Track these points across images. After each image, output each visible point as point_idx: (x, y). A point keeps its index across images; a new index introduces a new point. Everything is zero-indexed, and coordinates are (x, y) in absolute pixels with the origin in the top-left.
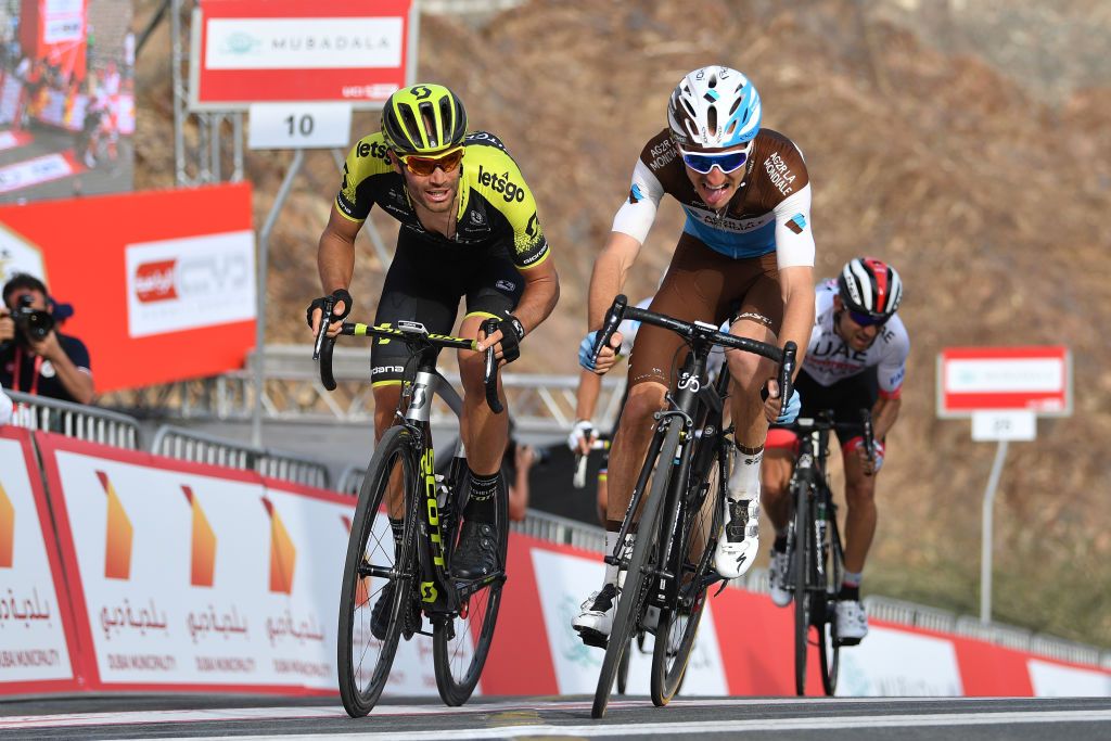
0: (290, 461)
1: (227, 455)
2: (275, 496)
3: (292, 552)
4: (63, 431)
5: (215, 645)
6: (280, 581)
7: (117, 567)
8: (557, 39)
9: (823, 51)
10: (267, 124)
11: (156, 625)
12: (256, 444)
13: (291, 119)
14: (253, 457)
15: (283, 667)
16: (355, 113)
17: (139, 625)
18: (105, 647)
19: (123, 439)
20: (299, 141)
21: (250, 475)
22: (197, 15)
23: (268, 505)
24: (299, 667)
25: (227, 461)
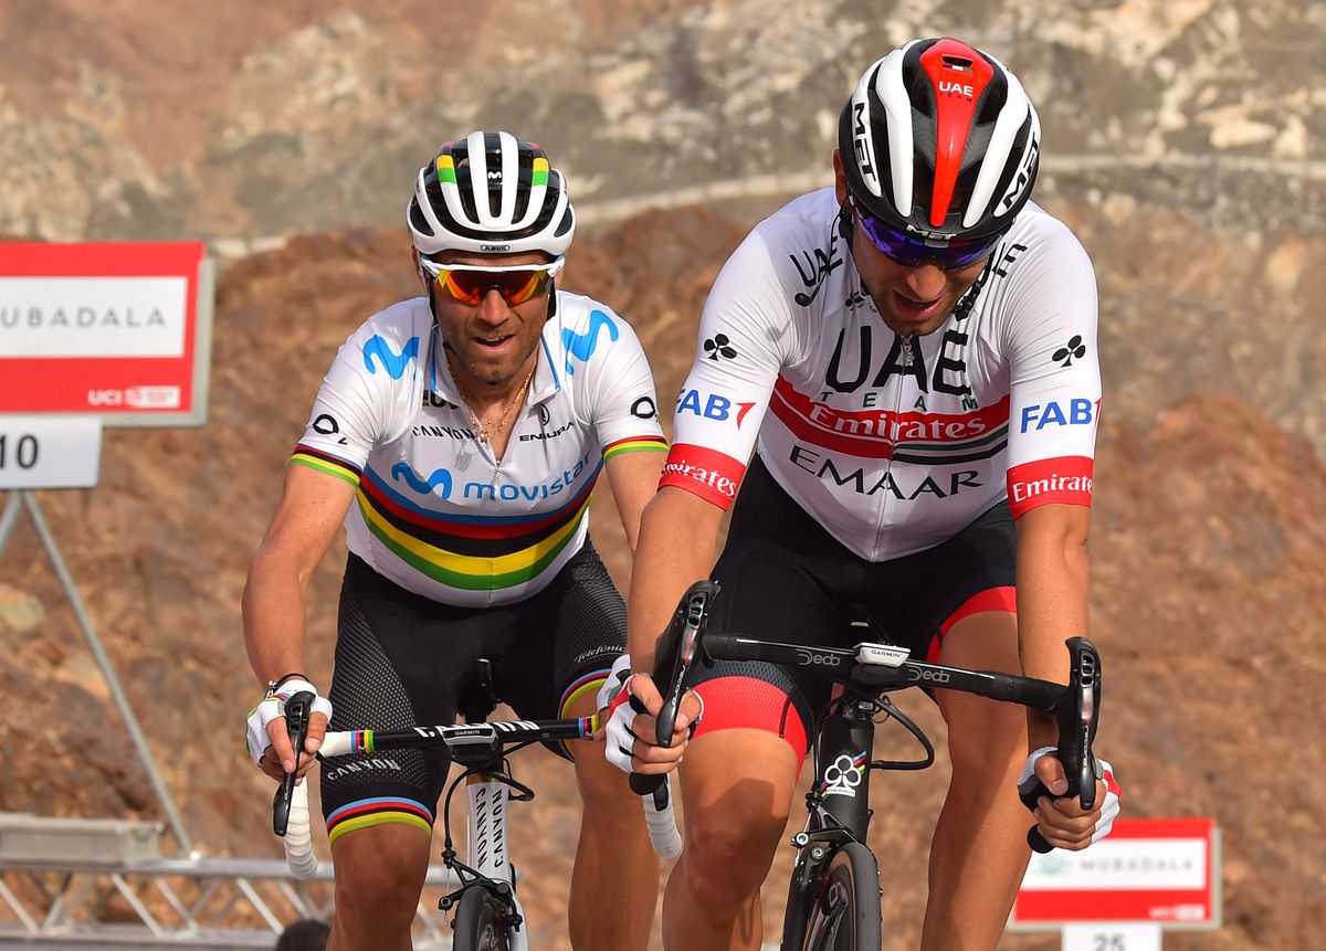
16: (105, 429)
20: (14, 479)
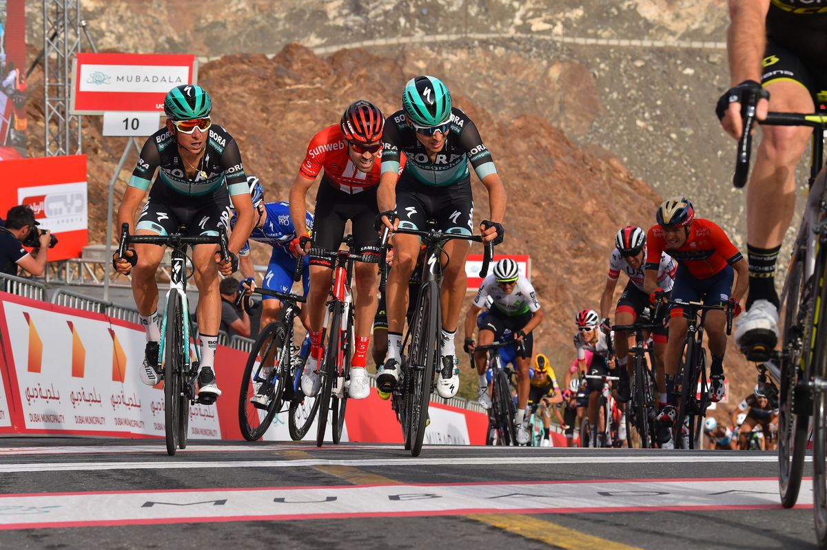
0: (123, 309)
1: (91, 304)
2: (115, 327)
3: (125, 359)
4: (6, 291)
5: (84, 409)
6: (118, 376)
7: (34, 366)
8: (238, 80)
9: (383, 91)
10: (113, 122)
11: (54, 398)
12: (106, 299)
13: (127, 120)
14: (104, 306)
15: (119, 422)
16: (161, 117)
17: (46, 398)
18: (28, 409)
19: (36, 295)
20: (130, 132)
21: (102, 316)
22: (75, 62)
23: (112, 333)
24: (129, 423)
25: (91, 308)
